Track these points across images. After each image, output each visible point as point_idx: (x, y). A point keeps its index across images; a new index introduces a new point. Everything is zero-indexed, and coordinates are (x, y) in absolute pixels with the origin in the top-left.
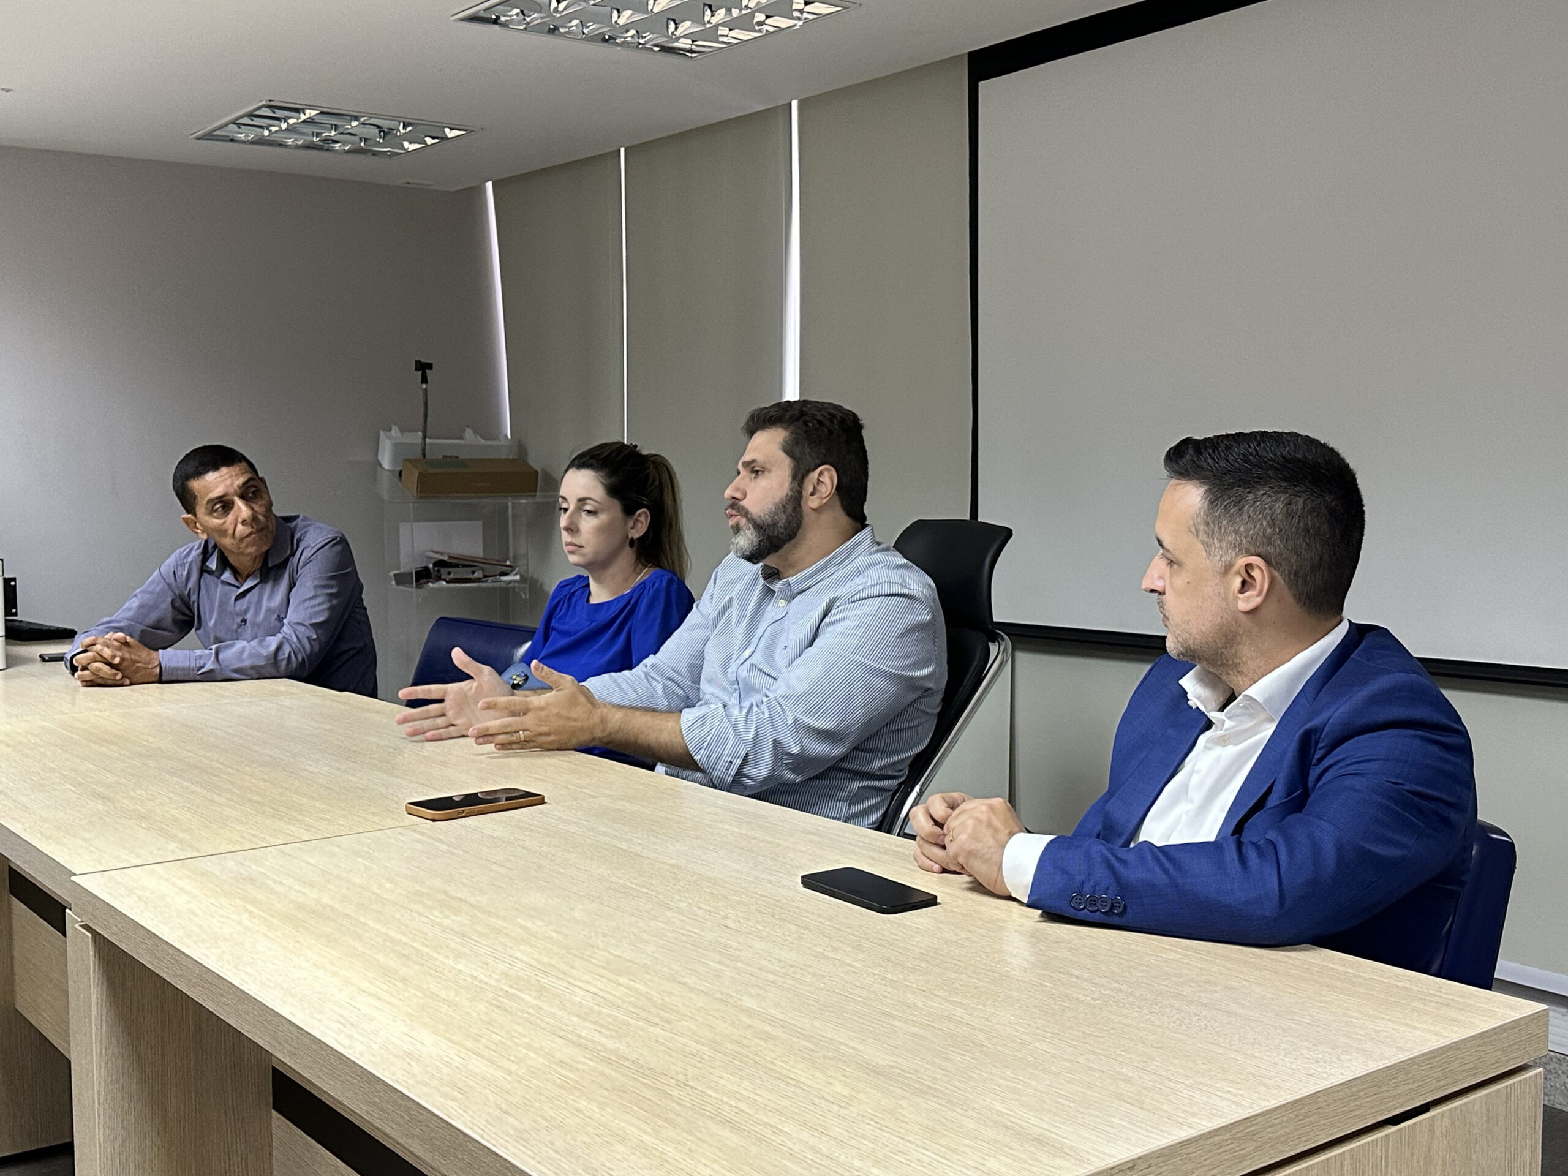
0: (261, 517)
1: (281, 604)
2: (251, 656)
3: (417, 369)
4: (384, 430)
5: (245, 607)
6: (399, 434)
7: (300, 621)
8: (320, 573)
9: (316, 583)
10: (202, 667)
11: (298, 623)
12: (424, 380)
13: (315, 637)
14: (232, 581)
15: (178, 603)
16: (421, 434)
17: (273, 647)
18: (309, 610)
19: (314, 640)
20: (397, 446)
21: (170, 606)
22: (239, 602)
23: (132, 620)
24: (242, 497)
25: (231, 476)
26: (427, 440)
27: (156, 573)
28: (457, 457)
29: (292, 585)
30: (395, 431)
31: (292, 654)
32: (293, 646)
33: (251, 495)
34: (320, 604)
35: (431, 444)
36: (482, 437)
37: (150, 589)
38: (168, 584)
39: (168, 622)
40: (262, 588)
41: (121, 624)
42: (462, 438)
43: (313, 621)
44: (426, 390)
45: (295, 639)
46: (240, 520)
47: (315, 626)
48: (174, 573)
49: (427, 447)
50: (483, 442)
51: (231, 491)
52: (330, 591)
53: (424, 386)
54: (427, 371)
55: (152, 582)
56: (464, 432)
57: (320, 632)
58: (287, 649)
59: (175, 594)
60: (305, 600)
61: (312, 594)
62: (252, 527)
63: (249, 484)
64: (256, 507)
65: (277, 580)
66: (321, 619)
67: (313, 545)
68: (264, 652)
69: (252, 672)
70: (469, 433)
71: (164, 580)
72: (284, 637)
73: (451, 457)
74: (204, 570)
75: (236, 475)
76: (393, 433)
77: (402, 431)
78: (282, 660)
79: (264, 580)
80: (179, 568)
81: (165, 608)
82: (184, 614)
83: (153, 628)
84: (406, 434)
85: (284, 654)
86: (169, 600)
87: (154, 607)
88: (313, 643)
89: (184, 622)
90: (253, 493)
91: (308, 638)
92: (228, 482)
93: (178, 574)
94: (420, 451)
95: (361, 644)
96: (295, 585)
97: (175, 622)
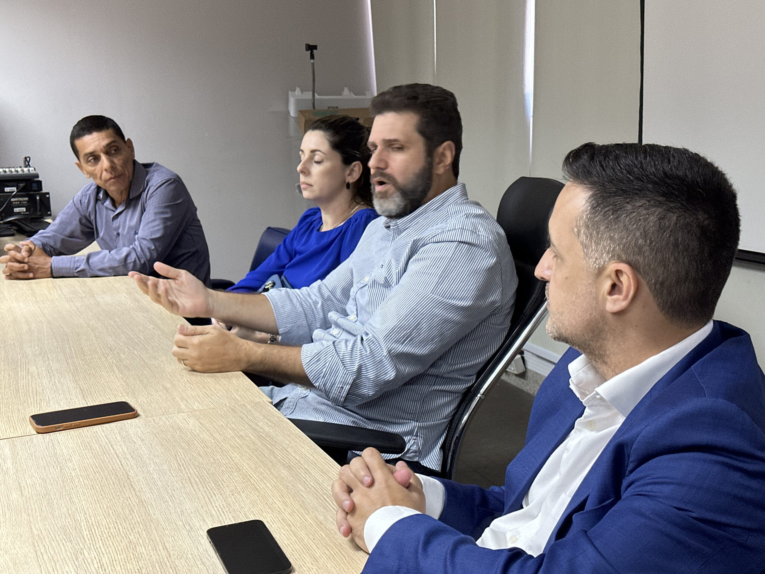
0: (119, 168)
1: (137, 223)
2: (109, 260)
3: (307, 50)
4: (292, 91)
5: (118, 225)
6: (300, 92)
7: (144, 237)
8: (159, 204)
9: (156, 211)
10: (77, 268)
11: (143, 239)
12: (312, 57)
13: (153, 247)
14: (111, 207)
15: (84, 221)
16: (311, 93)
17: (124, 255)
18: (151, 229)
19: (153, 250)
20: (298, 102)
21: (79, 223)
22: (115, 222)
23: (56, 232)
24: (107, 153)
25: (98, 140)
26: (316, 96)
27: (71, 201)
28: (337, 107)
29: (143, 210)
30: (298, 91)
31: (137, 259)
32: (138, 254)
33: (113, 152)
34: (158, 225)
35: (318, 100)
36: (354, 94)
37: (67, 211)
38: (77, 209)
39: (78, 233)
40: (127, 213)
41: (49, 235)
42: (341, 95)
43: (153, 237)
44: (313, 64)
45: (139, 249)
46: (104, 169)
47: (153, 240)
48: (80, 201)
49: (316, 102)
50: (355, 96)
51: (98, 149)
52: (165, 216)
53: (312, 61)
54: (314, 51)
55: (68, 207)
56: (343, 90)
57: (157, 244)
58: (133, 256)
59: (81, 215)
60: (149, 223)
61: (153, 218)
62: (111, 174)
63: (112, 144)
64: (116, 160)
65: (135, 207)
66: (158, 235)
67: (155, 184)
68: (118, 257)
69: (111, 271)
70: (346, 92)
71: (75, 205)
72: (133, 248)
73: (333, 107)
74: (97, 200)
75: (102, 139)
76: (296, 92)
77: (302, 91)
78: (130, 263)
79: (127, 207)
80: (83, 198)
81: (75, 225)
82: (88, 227)
83: (69, 237)
84: (305, 93)
85: (131, 259)
86: (78, 219)
87: (69, 223)
88: (152, 252)
89: (89, 232)
90: (115, 150)
91: (149, 248)
92: (97, 143)
93: (83, 201)
94: (311, 105)
95: (194, 250)
96: (145, 211)
97: (83, 232)
